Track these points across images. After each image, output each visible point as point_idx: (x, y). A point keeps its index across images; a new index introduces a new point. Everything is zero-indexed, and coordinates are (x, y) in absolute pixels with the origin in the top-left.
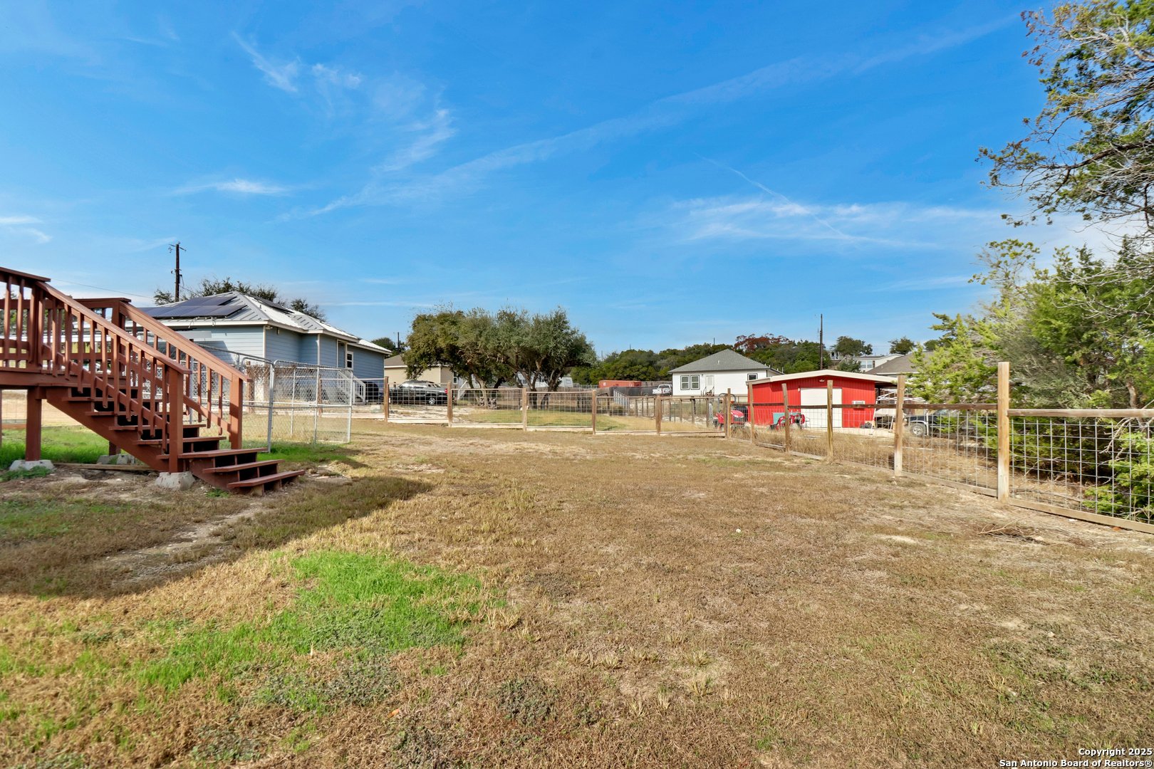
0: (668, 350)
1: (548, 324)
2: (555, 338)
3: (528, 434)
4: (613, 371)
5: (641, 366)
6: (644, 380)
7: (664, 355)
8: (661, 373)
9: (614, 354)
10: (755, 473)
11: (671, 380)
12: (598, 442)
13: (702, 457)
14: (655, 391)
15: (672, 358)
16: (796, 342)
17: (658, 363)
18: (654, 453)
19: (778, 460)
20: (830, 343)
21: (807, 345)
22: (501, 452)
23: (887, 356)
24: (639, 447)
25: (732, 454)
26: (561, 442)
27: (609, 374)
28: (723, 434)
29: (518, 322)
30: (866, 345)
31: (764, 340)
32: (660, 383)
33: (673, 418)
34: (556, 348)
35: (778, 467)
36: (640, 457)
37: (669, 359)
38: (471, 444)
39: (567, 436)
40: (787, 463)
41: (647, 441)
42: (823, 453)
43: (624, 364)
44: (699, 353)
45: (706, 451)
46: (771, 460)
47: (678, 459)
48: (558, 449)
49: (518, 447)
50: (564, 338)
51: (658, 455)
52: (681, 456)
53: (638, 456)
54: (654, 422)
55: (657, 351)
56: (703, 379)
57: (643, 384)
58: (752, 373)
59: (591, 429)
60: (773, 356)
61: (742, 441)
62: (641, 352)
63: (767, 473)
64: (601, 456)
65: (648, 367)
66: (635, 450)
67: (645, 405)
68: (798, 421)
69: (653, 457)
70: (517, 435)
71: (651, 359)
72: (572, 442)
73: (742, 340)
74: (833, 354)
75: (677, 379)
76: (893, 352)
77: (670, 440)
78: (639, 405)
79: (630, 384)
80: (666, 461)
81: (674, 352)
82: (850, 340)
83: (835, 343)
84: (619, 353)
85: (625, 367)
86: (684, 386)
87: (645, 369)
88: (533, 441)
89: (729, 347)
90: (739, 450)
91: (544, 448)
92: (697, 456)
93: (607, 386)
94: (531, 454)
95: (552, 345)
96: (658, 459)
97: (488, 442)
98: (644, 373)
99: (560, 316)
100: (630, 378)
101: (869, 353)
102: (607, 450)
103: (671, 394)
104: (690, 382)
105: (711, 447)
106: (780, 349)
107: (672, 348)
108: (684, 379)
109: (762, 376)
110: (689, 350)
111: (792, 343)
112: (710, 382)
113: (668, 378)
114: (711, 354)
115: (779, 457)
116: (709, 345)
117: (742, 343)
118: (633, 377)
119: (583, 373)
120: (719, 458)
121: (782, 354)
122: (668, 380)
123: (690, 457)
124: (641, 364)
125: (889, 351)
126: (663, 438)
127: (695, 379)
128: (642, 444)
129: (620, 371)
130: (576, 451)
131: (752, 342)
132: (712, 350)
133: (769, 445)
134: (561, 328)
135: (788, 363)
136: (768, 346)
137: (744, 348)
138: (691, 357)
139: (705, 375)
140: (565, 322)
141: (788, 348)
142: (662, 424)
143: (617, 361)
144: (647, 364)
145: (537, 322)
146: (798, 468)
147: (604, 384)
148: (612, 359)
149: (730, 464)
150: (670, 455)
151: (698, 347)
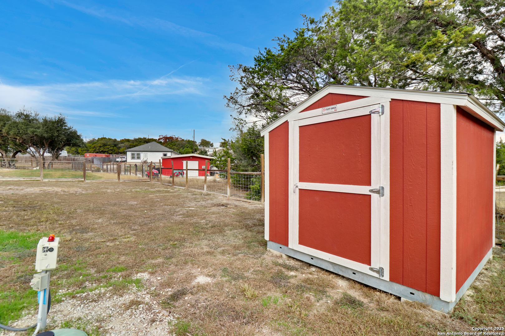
0: (125, 139)
1: (53, 123)
2: (58, 131)
3: (44, 183)
4: (93, 148)
5: (109, 147)
6: (111, 153)
7: (122, 141)
8: (121, 150)
9: (94, 139)
10: (158, 195)
11: (126, 154)
12: (87, 185)
13: (138, 190)
14: (117, 160)
15: (127, 143)
16: (185, 140)
17: (119, 145)
18: (116, 189)
19: (169, 190)
20: (198, 142)
21: (189, 142)
22: (31, 192)
23: (219, 148)
24: (109, 187)
25: (151, 188)
26: (66, 186)
27: (90, 150)
28: (149, 180)
29: (33, 120)
30: (211, 143)
31: (171, 138)
32: (120, 156)
33: (126, 173)
34: (58, 136)
35: (168, 192)
36: (110, 191)
37: (125, 144)
38: (10, 189)
39: (69, 183)
40: (172, 191)
41: (113, 184)
42: (185, 186)
43: (99, 145)
44: (141, 142)
45: (140, 187)
46: (166, 190)
47: (128, 191)
48: (66, 190)
49: (41, 189)
50: (63, 131)
51: (118, 190)
52: (129, 190)
53: (109, 191)
54: (117, 175)
55: (119, 139)
56: (142, 155)
57: (111, 156)
58: (165, 153)
59: (83, 180)
60: (175, 145)
61: (157, 183)
62: (110, 139)
63: (162, 194)
64: (90, 191)
65: (113, 147)
66: (108, 188)
67: (112, 166)
68: (181, 174)
69: (116, 191)
70: (38, 183)
71: (115, 143)
72: (73, 186)
73: (161, 137)
74: (199, 146)
75: (129, 154)
76: (221, 146)
77: (124, 183)
78: (109, 167)
79: (103, 155)
80: (123, 192)
81: (128, 141)
82: (206, 140)
83: (200, 141)
84: (97, 139)
85: (100, 147)
86: (133, 158)
87: (112, 148)
88: (49, 186)
89: (155, 140)
90: (155, 186)
91: (58, 189)
92: (136, 190)
93: (90, 156)
94: (51, 193)
95: (56, 134)
96: (118, 192)
97: (21, 188)
98: (112, 150)
99: (61, 120)
100: (103, 152)
101: (212, 146)
102: (93, 189)
103: (126, 161)
104: (136, 156)
105: (143, 186)
106: (178, 143)
107: (127, 138)
108: (133, 154)
109: (169, 155)
110: (136, 140)
111: (183, 140)
112: (146, 156)
113: (125, 153)
114: (147, 143)
115: (169, 188)
116: (146, 138)
117: (161, 139)
118: (105, 152)
119: (73, 149)
120: (145, 190)
121: (179, 144)
122: (124, 154)
123: (133, 190)
124: (109, 145)
125: (219, 146)
126: (121, 182)
127: (138, 154)
128: (110, 186)
129: (97, 148)
130: (76, 190)
131: (166, 138)
132: (147, 140)
133: (167, 184)
134: (62, 126)
135: (181, 149)
136: (173, 141)
137: (162, 141)
138: (137, 144)
139: (143, 153)
140: (65, 123)
141: (181, 142)
142: (121, 176)
143: (95, 143)
144: (113, 145)
145: (45, 121)
146: (175, 192)
147: (88, 155)
148: (92, 142)
149: (150, 192)
150: (124, 190)
151: (140, 139)
